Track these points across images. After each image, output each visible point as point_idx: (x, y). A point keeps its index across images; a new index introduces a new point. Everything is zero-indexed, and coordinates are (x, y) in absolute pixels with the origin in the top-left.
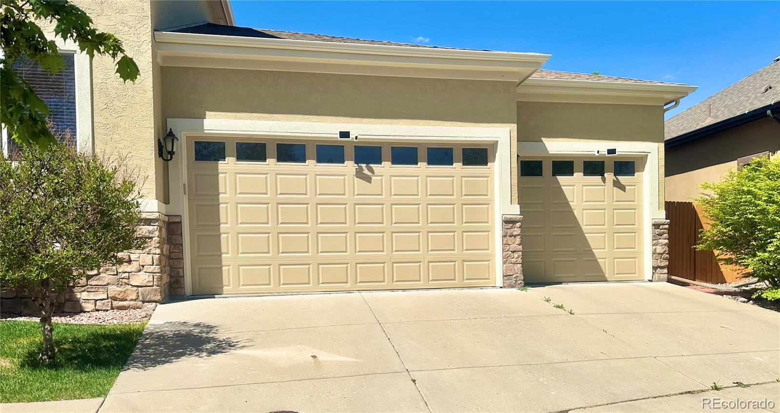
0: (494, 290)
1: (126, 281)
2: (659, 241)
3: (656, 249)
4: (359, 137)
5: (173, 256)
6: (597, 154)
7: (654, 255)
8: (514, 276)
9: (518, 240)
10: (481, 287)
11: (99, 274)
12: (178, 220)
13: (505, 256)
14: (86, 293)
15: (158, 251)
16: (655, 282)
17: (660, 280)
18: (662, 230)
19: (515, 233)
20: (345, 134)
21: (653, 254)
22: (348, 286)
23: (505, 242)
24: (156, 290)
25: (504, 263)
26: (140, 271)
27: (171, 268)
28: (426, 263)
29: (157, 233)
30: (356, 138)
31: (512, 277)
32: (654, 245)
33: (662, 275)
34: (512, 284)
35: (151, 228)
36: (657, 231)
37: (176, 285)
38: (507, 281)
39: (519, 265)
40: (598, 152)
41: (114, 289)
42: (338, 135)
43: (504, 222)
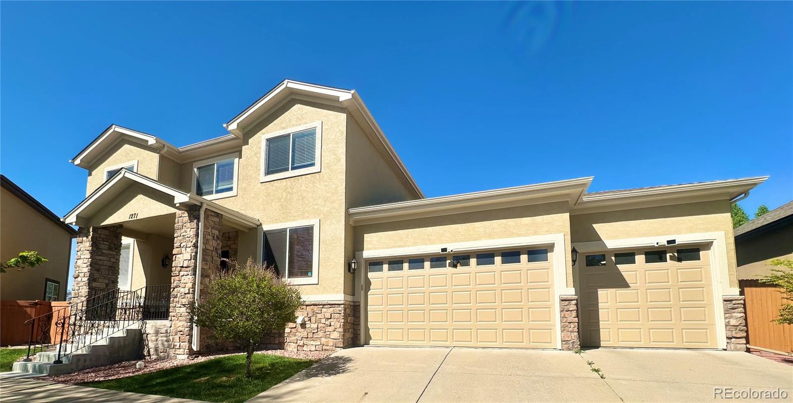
0: (554, 351)
1: (328, 336)
2: (733, 314)
3: (729, 321)
4: (454, 250)
5: (355, 323)
6: (656, 245)
7: (728, 327)
8: (571, 342)
9: (574, 314)
10: (544, 349)
11: (318, 332)
12: (358, 304)
13: (563, 326)
14: (312, 341)
15: (343, 321)
16: (729, 350)
17: (736, 350)
18: (736, 305)
19: (571, 309)
20: (444, 250)
21: (726, 326)
22: (447, 344)
23: (563, 316)
24: (341, 341)
25: (562, 331)
26: (334, 331)
27: (354, 329)
28: (501, 330)
29: (343, 311)
30: (452, 251)
31: (569, 342)
32: (726, 318)
33: (738, 345)
34: (569, 348)
35: (340, 309)
36: (730, 305)
37: (355, 339)
38: (565, 346)
39: (575, 333)
40: (657, 243)
41: (324, 340)
42: (440, 251)
43: (562, 300)
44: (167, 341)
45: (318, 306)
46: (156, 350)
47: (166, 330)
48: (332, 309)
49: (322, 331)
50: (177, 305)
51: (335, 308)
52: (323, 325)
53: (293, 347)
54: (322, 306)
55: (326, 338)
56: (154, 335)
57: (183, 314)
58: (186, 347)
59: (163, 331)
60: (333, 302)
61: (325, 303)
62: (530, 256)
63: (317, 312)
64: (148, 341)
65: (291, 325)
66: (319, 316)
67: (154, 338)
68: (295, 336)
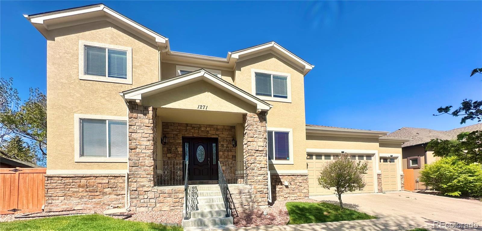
1: (301, 191)
2: (402, 180)
6: (388, 157)
8: (380, 190)
9: (381, 180)
11: (295, 190)
13: (378, 184)
16: (402, 191)
20: (343, 152)
21: (401, 183)
23: (378, 180)
24: (308, 194)
25: (378, 186)
26: (304, 189)
29: (307, 179)
30: (345, 153)
34: (380, 192)
35: (306, 177)
39: (381, 186)
41: (299, 194)
42: (341, 152)
43: (378, 175)
44: (250, 198)
45: (295, 176)
46: (242, 204)
47: (248, 191)
48: (302, 178)
49: (297, 189)
50: (255, 175)
51: (304, 177)
52: (298, 186)
53: (281, 198)
54: (296, 176)
55: (300, 193)
56: (238, 194)
57: (261, 180)
58: (266, 200)
59: (246, 191)
60: (303, 174)
61: (299, 174)
62: (367, 158)
63: (294, 179)
64: (232, 199)
65: (280, 186)
66: (296, 181)
67: (238, 197)
68: (282, 192)
